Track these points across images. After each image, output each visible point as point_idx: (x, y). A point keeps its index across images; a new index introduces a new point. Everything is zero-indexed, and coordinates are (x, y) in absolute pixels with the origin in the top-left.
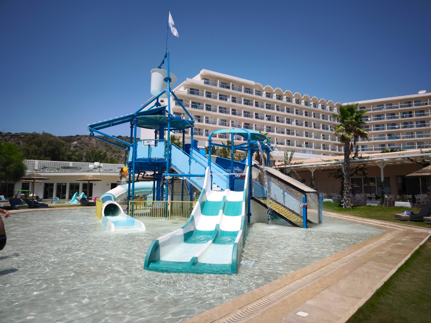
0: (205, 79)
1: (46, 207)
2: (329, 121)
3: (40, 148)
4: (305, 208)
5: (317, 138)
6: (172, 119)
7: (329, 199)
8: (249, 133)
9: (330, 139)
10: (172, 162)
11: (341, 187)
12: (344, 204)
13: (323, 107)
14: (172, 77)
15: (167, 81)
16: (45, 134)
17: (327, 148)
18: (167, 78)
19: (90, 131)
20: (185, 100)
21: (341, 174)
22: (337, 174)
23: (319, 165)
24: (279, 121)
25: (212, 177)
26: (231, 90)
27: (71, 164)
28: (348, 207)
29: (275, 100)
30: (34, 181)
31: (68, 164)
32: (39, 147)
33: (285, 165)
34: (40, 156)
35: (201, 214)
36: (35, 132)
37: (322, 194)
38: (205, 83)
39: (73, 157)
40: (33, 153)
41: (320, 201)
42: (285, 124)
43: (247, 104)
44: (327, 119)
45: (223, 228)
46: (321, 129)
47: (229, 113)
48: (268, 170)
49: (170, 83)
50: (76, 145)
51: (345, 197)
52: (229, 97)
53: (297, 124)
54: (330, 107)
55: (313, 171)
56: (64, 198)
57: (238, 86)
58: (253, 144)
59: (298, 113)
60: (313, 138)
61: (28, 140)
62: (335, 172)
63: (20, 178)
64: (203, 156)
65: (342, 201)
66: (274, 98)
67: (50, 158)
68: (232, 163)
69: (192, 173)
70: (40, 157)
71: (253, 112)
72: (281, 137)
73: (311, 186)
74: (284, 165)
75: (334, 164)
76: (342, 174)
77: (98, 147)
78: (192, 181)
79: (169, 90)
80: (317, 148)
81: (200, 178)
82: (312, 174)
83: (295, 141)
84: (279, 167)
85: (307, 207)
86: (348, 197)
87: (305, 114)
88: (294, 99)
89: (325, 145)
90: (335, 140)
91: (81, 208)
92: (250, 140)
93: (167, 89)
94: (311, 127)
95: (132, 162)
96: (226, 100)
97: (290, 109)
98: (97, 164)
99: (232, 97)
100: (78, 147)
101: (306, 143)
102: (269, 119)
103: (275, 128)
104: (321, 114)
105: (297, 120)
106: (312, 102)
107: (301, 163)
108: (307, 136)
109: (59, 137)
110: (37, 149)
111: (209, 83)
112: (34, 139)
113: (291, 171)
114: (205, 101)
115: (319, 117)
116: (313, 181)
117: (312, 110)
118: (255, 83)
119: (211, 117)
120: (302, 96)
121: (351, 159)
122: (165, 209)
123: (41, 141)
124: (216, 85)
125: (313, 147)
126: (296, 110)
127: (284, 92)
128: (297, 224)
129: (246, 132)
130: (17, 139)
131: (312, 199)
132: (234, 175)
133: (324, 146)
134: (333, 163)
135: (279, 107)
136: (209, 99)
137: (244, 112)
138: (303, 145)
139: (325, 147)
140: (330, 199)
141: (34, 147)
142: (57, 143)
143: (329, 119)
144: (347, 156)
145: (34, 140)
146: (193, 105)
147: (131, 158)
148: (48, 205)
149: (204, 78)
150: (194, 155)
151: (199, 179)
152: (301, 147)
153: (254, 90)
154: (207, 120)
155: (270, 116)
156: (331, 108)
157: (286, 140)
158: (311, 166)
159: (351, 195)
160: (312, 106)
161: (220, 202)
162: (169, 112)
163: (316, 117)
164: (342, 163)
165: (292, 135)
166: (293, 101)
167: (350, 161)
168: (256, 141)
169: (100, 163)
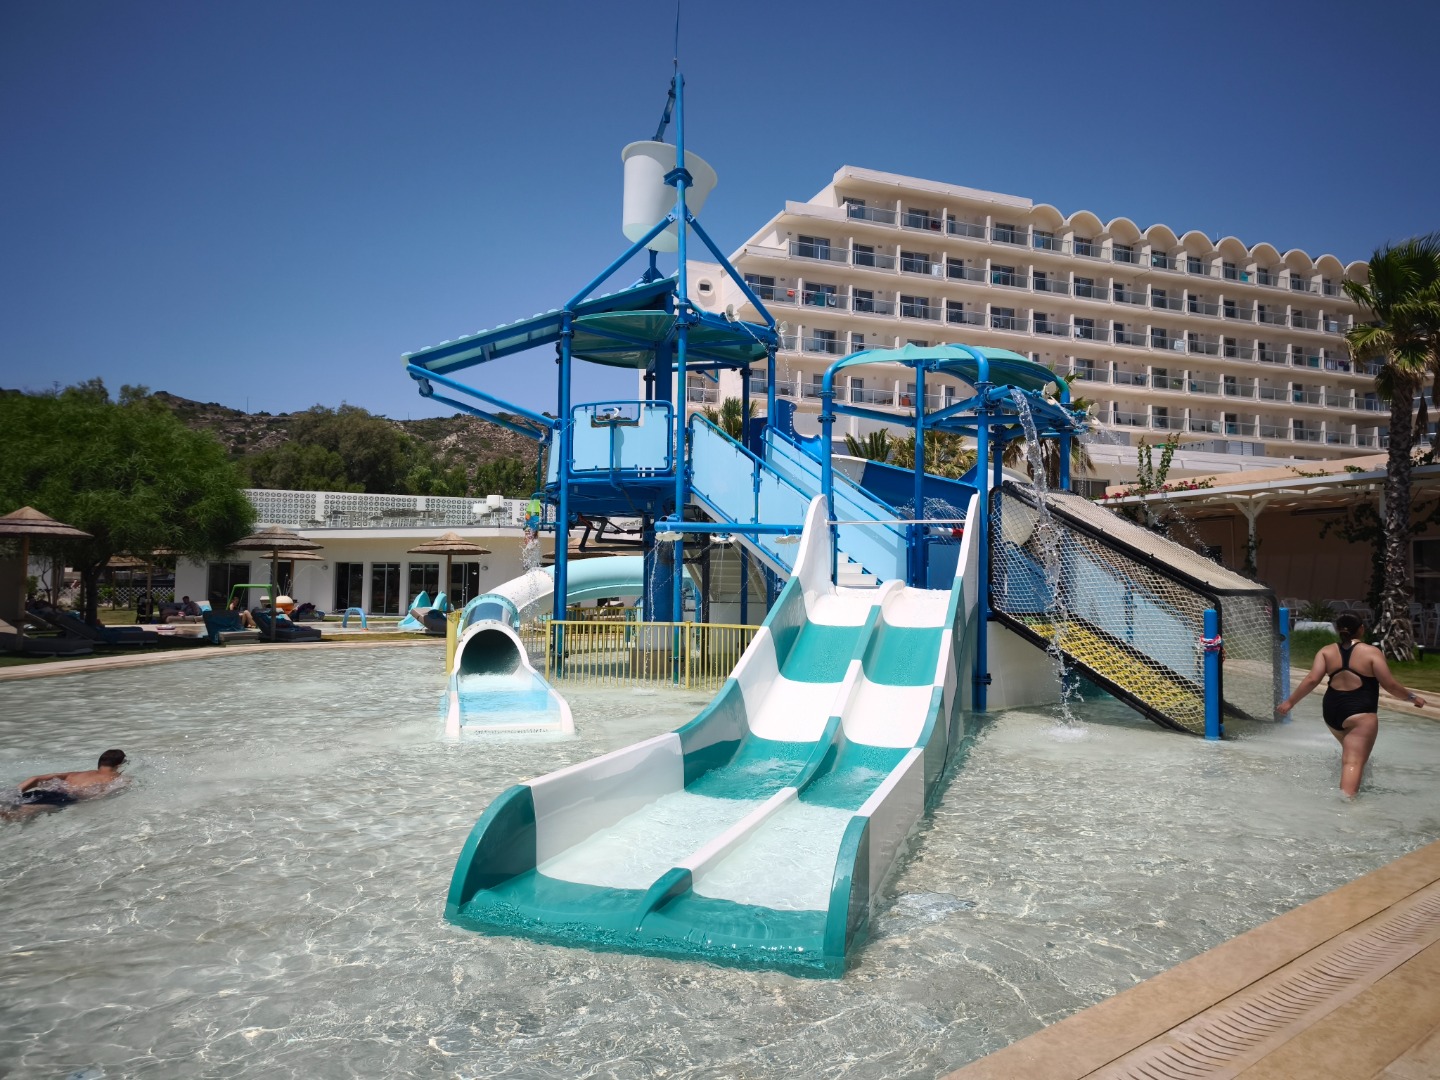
0: (851, 201)
1: (315, 638)
2: (1320, 331)
3: (334, 453)
4: (1216, 657)
5: (1271, 398)
6: (692, 324)
7: (1322, 620)
8: (981, 360)
9: (1323, 400)
10: (696, 482)
11: (1372, 577)
12: (1386, 642)
13: (1297, 280)
14: (697, 165)
15: (674, 184)
16: (349, 411)
17: (1312, 434)
18: (676, 171)
19: (411, 375)
20: (783, 280)
21: (1371, 522)
22: (1355, 524)
23: (1281, 491)
24: (1126, 338)
25: (837, 536)
26: (944, 235)
27: (421, 502)
28: (1400, 653)
29: (1108, 261)
30: (275, 553)
31: (412, 503)
32: (330, 450)
33: (1141, 492)
34: (333, 480)
35: (776, 676)
36: (321, 405)
37: (1289, 602)
38: (852, 214)
39: (434, 481)
40: (312, 471)
41: (1283, 630)
42: (1149, 349)
43: (1005, 281)
44: (1313, 325)
45: (858, 733)
46: (1289, 365)
47: (936, 316)
48: (1059, 506)
49: (688, 188)
50: (454, 445)
51: (1388, 614)
52: (939, 261)
53: (1193, 348)
54: (1324, 280)
55: (1251, 516)
56: (393, 610)
57: (968, 219)
58: (999, 400)
59: (1198, 308)
60: (1256, 400)
61: (300, 431)
62: (1347, 517)
63: (239, 543)
64: (810, 457)
65: (1375, 631)
66: (1107, 255)
67: (364, 487)
68: (918, 481)
69: (764, 520)
70: (334, 484)
71: (1027, 311)
72: (1133, 396)
73: (1246, 571)
74: (1135, 492)
75: (1345, 484)
76: (1376, 525)
78: (764, 550)
79: (681, 217)
80: (1271, 436)
81: (789, 540)
82: (1252, 525)
83: (1187, 411)
84: (1120, 501)
85: (1221, 653)
86: (1402, 616)
87: (1227, 310)
88: (1182, 256)
89: (1305, 424)
90: (1345, 403)
91: (426, 643)
92: (984, 386)
93: (674, 211)
94: (1248, 356)
95: (557, 486)
96: (927, 270)
97: (1167, 293)
98: (494, 500)
99: (949, 261)
100: (459, 451)
101: (1230, 418)
102: (1087, 334)
103: (1111, 364)
104: (1289, 308)
105: (1193, 332)
106: (1253, 262)
107: (1205, 485)
108: (1231, 391)
109: (405, 423)
110: (323, 457)
111: (867, 213)
112: (316, 427)
113: (1167, 517)
114: (851, 277)
115: (1281, 321)
116: (1254, 553)
117: (1255, 294)
118: (1034, 204)
119: (875, 335)
120: (1215, 244)
121: (1416, 463)
122: (669, 650)
123: (336, 433)
124: (890, 219)
125: (1257, 431)
126: (1190, 297)
127: (1143, 232)
128: (1179, 721)
129: (969, 357)
130: (285, 431)
131: (1246, 622)
132: (926, 529)
133: (1301, 427)
134: (1339, 483)
135: (1126, 286)
136: (864, 270)
137: (994, 310)
138: (1215, 425)
139: (1305, 429)
140: (1324, 623)
141: (318, 451)
142: (382, 437)
143: (1321, 326)
144: (1400, 453)
145: (318, 431)
146: (808, 295)
147: (556, 470)
148: (320, 631)
149: (846, 196)
150: (776, 457)
151: (783, 541)
152: (1210, 430)
153: (1030, 232)
154: (858, 344)
155: (1090, 323)
156: (1329, 282)
157: (1153, 408)
158: (1247, 497)
159: (1415, 608)
160: (1253, 280)
161: (856, 630)
162: (682, 297)
163: (1267, 318)
164: (1377, 481)
165: (1173, 387)
166: (1177, 264)
167: (1415, 471)
168: (1010, 387)
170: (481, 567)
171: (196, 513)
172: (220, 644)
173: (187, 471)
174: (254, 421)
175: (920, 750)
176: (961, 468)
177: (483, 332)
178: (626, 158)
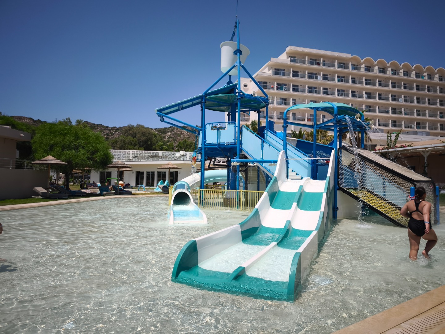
0: (292, 57)
1: (130, 194)
3: (135, 139)
5: (432, 117)
6: (242, 98)
8: (335, 107)
10: (244, 147)
13: (441, 78)
14: (243, 48)
15: (237, 55)
16: (139, 126)
18: (237, 50)
19: (158, 115)
20: (270, 82)
23: (436, 148)
24: (382, 98)
25: (288, 163)
26: (321, 67)
27: (160, 153)
29: (376, 73)
30: (119, 169)
31: (158, 153)
32: (134, 138)
33: (388, 148)
34: (135, 146)
35: (270, 207)
36: (131, 124)
37: (438, 184)
38: (292, 61)
39: (164, 147)
40: (129, 144)
41: (437, 194)
42: (390, 102)
43: (342, 81)
45: (296, 226)
46: (438, 106)
47: (319, 93)
48: (361, 153)
49: (241, 55)
50: (170, 136)
52: (320, 75)
53: (405, 101)
55: (426, 156)
56: (153, 185)
57: (329, 62)
58: (341, 120)
59: (407, 88)
60: (427, 117)
61: (125, 132)
63: (108, 166)
64: (280, 138)
66: (376, 71)
67: (143, 149)
68: (314, 146)
69: (265, 158)
70: (135, 148)
71: (349, 90)
72: (385, 117)
73: (424, 174)
74: (386, 148)
77: (189, 138)
78: (265, 168)
79: (239, 64)
80: (432, 129)
81: (273, 165)
82: (426, 159)
83: (403, 121)
84: (380, 151)
88: (402, 71)
91: (163, 195)
92: (336, 115)
93: (237, 63)
94: (424, 103)
95: (201, 148)
96: (316, 78)
97: (396, 83)
98: (182, 152)
99: (323, 75)
100: (171, 137)
101: (418, 123)
102: (369, 97)
103: (377, 107)
104: (438, 87)
105: (405, 95)
106: (426, 72)
107: (410, 146)
108: (418, 115)
110: (132, 140)
111: (296, 61)
112: (130, 131)
113: (397, 156)
114: (291, 81)
115: (435, 91)
116: (426, 168)
117: (426, 83)
118: (351, 56)
119: (299, 99)
120: (413, 67)
122: (235, 199)
123: (135, 132)
124: (304, 62)
125: (427, 128)
126: (404, 84)
127: (388, 63)
128: (402, 223)
129: (331, 106)
130: (120, 132)
132: (317, 161)
133: (442, 126)
135: (382, 81)
136: (296, 79)
137: (338, 90)
138: (413, 126)
141: (130, 138)
142: (149, 134)
146: (278, 87)
147: (201, 143)
148: (132, 192)
149: (290, 55)
150: (268, 138)
151: (271, 165)
152: (411, 128)
153: (350, 65)
154: (294, 102)
155: (370, 94)
157: (392, 121)
158: (424, 150)
160: (426, 78)
161: (295, 193)
162: (239, 89)
163: (430, 90)
165: (398, 114)
166: (400, 74)
168: (345, 115)
169: (185, 151)
170: (178, 172)
171: (96, 157)
172: (103, 195)
173: (94, 145)
174: (112, 129)
175: (316, 232)
176: (328, 141)
177: (179, 102)
178: (221, 47)
